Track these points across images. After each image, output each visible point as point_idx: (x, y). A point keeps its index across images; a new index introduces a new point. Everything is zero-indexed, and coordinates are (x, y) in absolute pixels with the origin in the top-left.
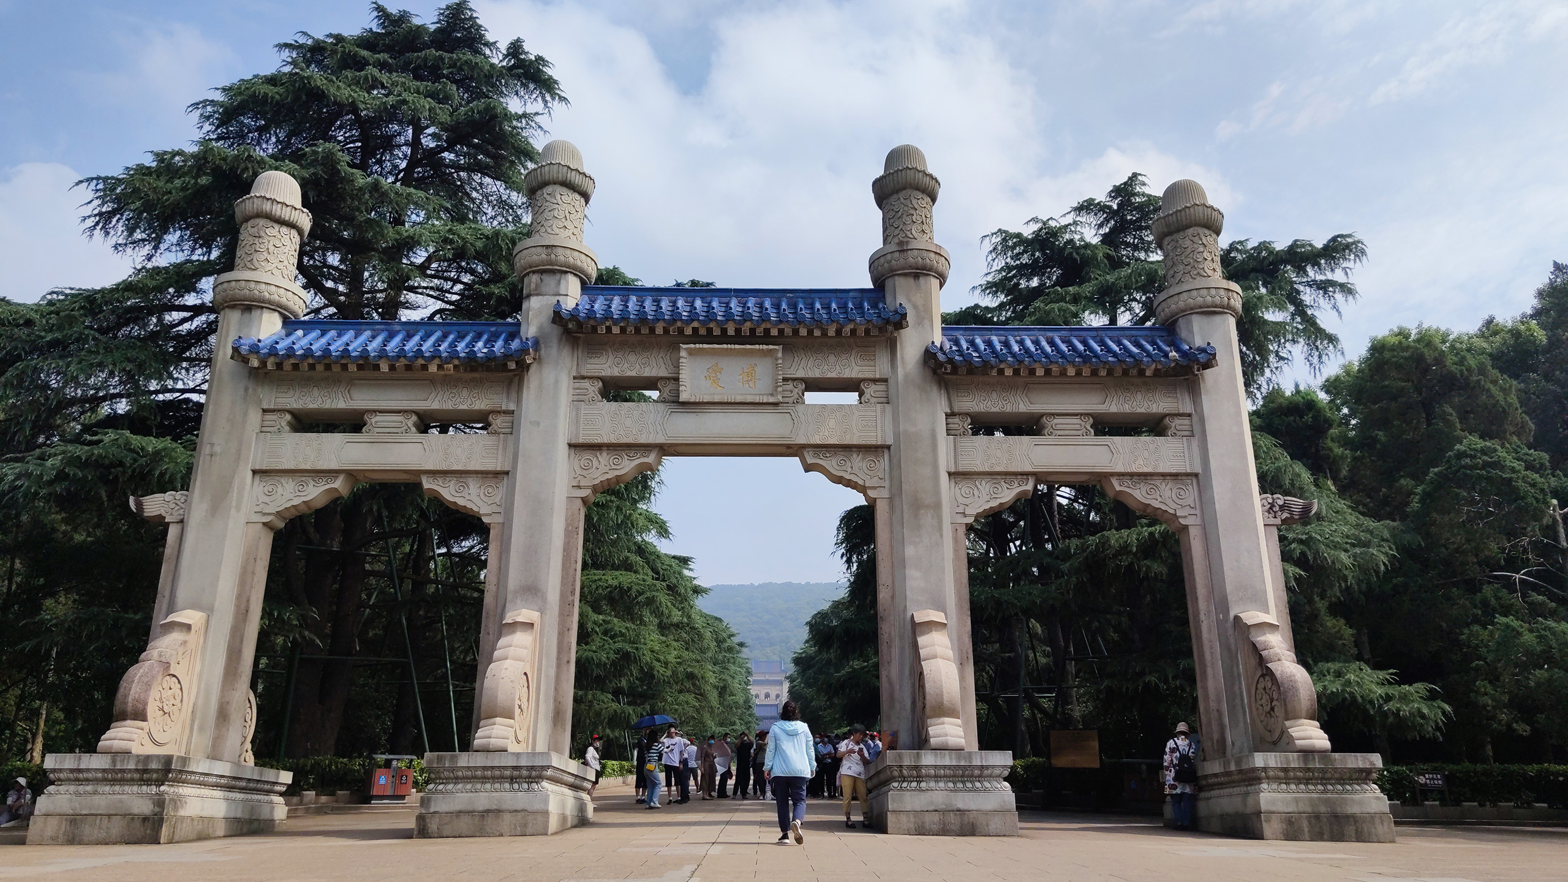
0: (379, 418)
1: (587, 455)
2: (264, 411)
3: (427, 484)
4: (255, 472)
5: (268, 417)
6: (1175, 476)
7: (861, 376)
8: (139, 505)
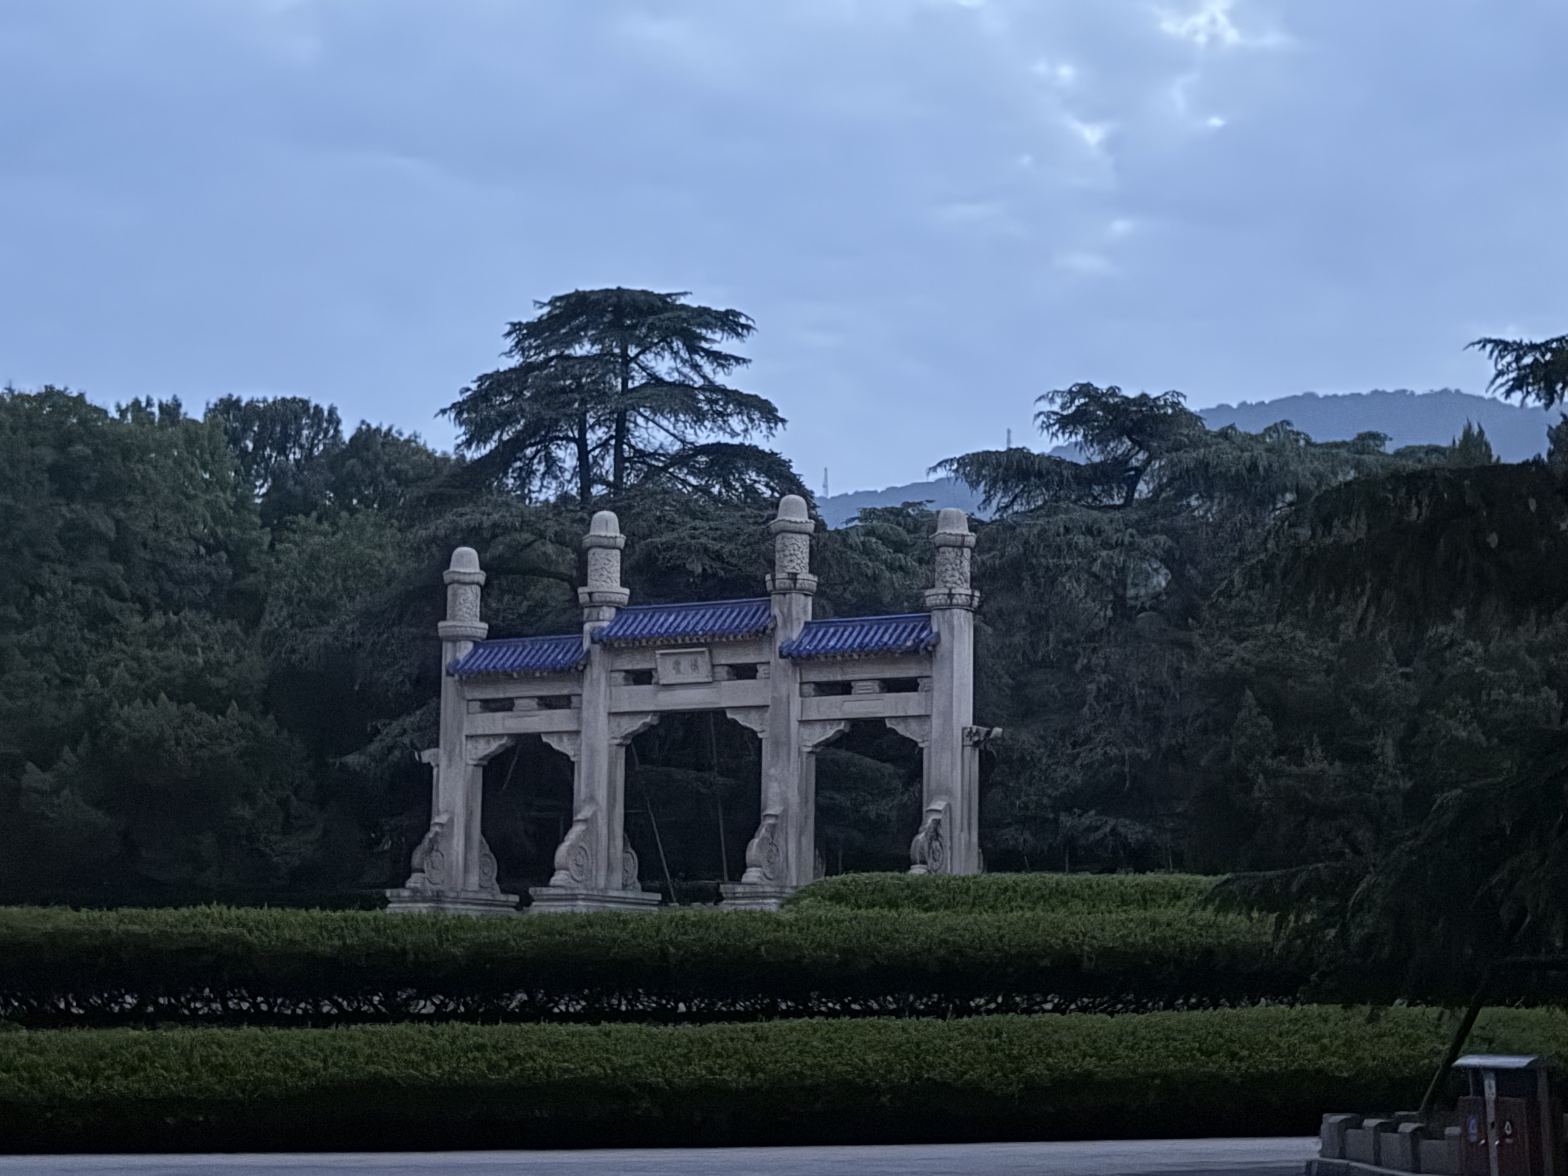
0: (521, 701)
1: (618, 719)
2: (469, 701)
3: (545, 739)
4: (467, 737)
5: (471, 703)
6: (919, 717)
7: (756, 661)
8: (420, 757)
